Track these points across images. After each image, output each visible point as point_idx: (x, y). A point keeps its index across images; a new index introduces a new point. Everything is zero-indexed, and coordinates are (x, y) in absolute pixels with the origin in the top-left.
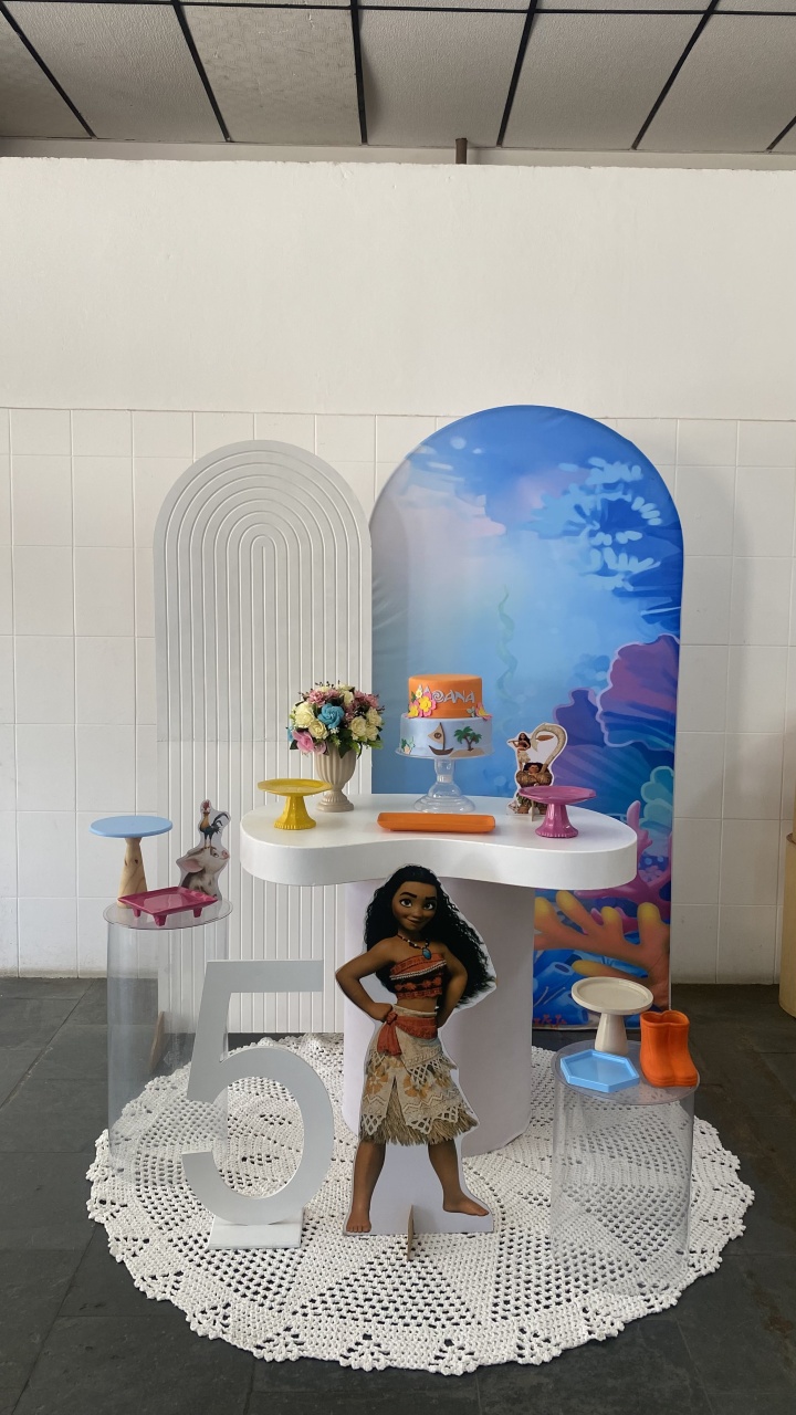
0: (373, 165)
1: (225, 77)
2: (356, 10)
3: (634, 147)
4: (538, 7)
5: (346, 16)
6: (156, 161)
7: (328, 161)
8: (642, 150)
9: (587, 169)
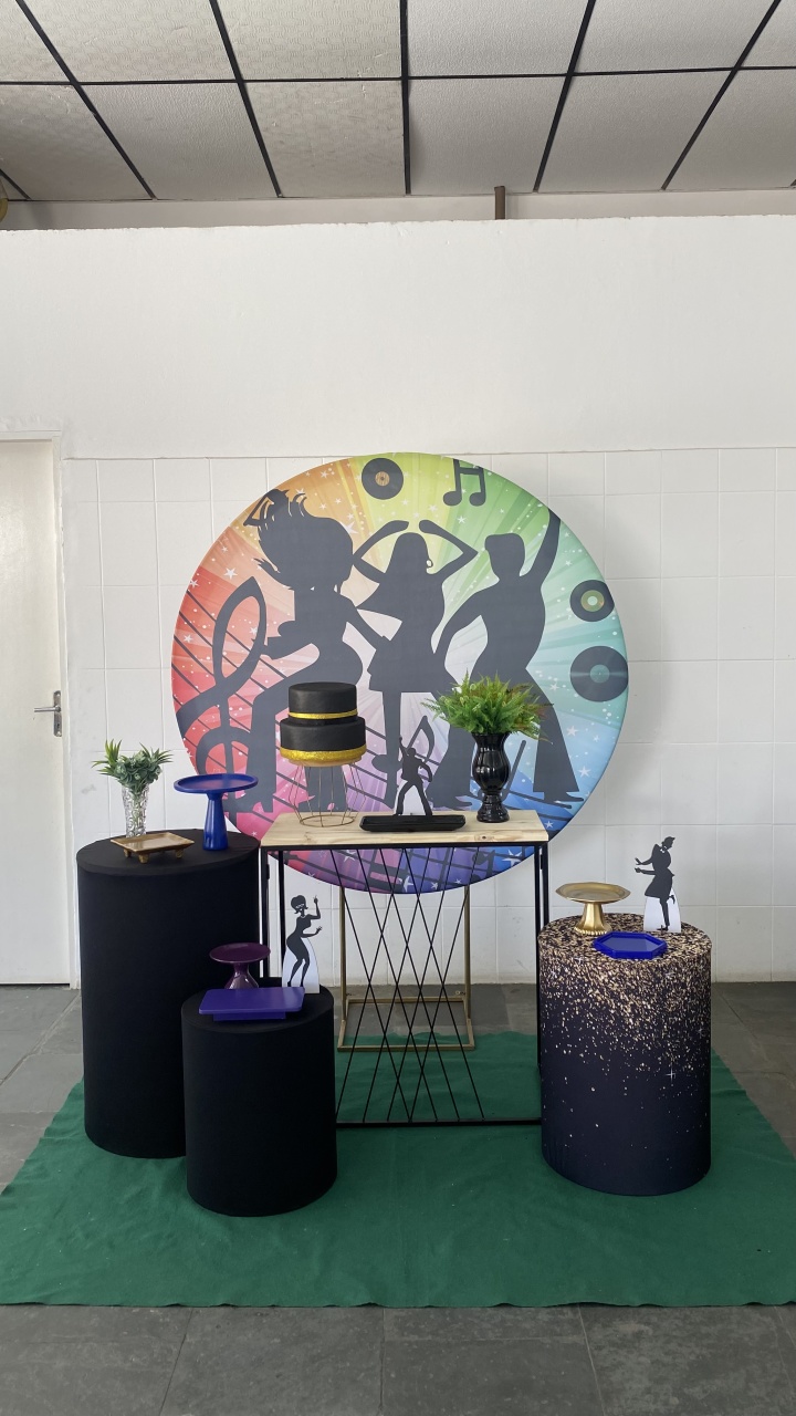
0: (427, 224)
1: (282, 142)
2: (406, 79)
3: (664, 188)
4: (576, 71)
5: (397, 87)
6: (227, 228)
7: (385, 221)
8: (671, 191)
9: (627, 220)
